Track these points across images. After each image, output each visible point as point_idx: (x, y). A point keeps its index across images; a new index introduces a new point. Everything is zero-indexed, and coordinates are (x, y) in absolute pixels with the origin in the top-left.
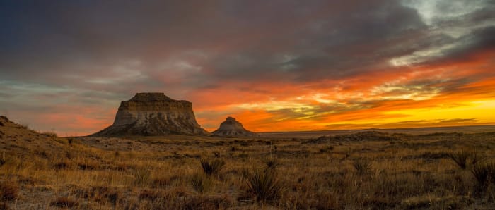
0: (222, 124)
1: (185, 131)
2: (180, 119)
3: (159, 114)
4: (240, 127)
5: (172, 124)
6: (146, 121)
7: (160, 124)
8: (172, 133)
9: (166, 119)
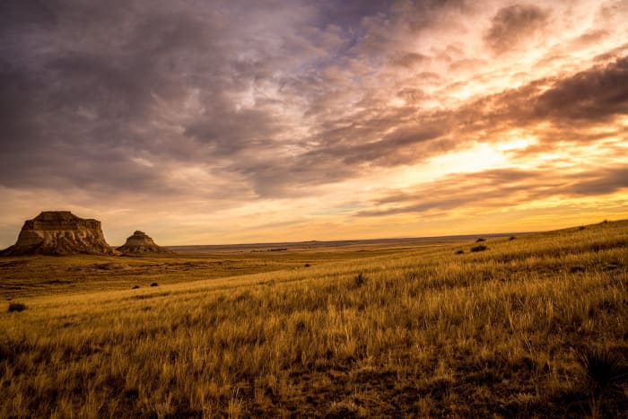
0: (129, 239)
1: (94, 250)
2: (88, 239)
3: (67, 234)
4: (151, 243)
5: (81, 243)
6: (53, 241)
7: (68, 244)
8: (83, 253)
9: (74, 238)
